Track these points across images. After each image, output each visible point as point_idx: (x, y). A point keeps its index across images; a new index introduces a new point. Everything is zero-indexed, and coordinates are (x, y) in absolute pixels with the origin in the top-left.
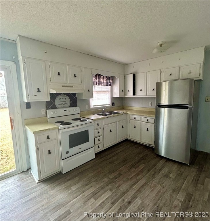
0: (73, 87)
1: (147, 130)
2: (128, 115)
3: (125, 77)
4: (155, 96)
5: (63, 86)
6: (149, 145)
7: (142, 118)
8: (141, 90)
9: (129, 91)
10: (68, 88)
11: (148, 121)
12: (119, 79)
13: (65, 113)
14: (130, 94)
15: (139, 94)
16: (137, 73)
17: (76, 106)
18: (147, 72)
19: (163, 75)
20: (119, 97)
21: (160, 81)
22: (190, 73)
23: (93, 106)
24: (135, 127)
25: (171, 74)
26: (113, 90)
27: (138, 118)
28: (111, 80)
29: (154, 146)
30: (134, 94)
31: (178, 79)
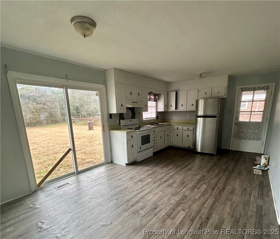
0: (137, 103)
1: (188, 136)
2: (171, 126)
3: (168, 93)
4: (195, 110)
5: (133, 102)
6: (189, 147)
7: (184, 127)
8: (182, 105)
9: (171, 106)
10: (135, 103)
11: (188, 129)
12: (163, 95)
13: (131, 123)
14: (173, 108)
15: (181, 109)
16: (178, 90)
17: (135, 118)
18: (187, 91)
19: (200, 93)
20: (163, 111)
21: (198, 98)
22: (219, 93)
23: (145, 119)
24: (177, 135)
25: (206, 93)
26: (158, 105)
27: (180, 127)
28: (157, 96)
29: (193, 148)
30: (176, 109)
31: (211, 96)
